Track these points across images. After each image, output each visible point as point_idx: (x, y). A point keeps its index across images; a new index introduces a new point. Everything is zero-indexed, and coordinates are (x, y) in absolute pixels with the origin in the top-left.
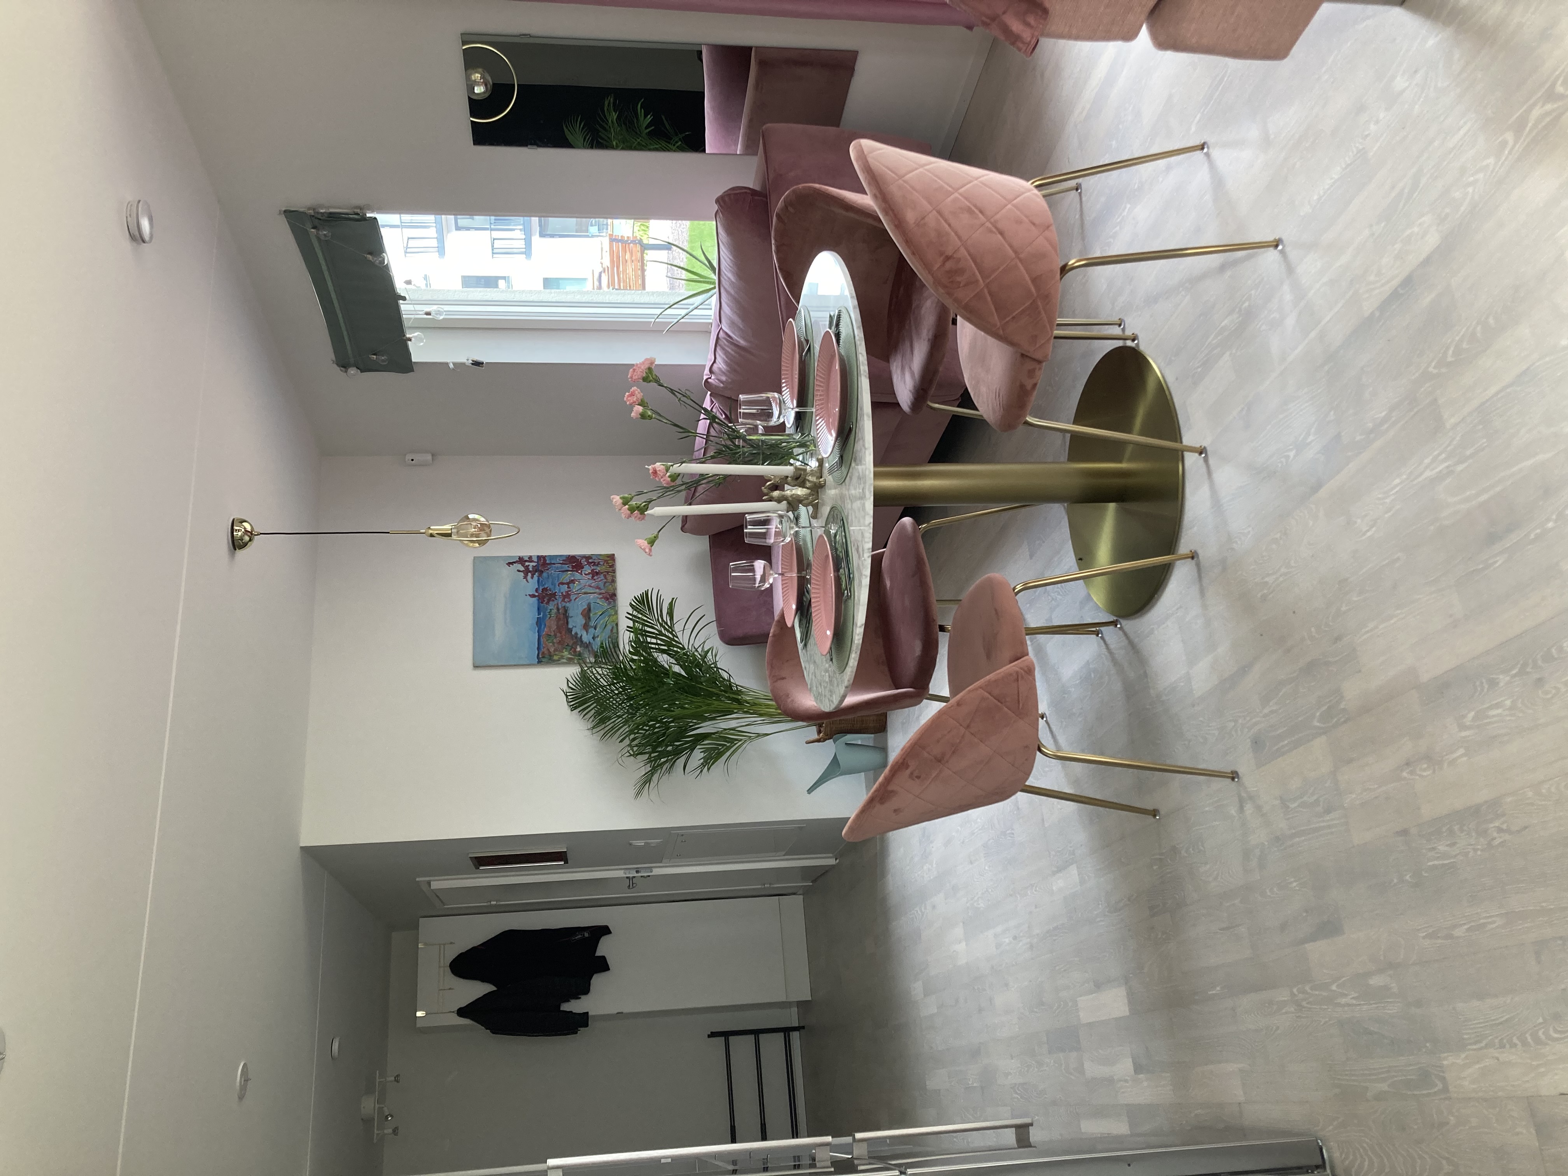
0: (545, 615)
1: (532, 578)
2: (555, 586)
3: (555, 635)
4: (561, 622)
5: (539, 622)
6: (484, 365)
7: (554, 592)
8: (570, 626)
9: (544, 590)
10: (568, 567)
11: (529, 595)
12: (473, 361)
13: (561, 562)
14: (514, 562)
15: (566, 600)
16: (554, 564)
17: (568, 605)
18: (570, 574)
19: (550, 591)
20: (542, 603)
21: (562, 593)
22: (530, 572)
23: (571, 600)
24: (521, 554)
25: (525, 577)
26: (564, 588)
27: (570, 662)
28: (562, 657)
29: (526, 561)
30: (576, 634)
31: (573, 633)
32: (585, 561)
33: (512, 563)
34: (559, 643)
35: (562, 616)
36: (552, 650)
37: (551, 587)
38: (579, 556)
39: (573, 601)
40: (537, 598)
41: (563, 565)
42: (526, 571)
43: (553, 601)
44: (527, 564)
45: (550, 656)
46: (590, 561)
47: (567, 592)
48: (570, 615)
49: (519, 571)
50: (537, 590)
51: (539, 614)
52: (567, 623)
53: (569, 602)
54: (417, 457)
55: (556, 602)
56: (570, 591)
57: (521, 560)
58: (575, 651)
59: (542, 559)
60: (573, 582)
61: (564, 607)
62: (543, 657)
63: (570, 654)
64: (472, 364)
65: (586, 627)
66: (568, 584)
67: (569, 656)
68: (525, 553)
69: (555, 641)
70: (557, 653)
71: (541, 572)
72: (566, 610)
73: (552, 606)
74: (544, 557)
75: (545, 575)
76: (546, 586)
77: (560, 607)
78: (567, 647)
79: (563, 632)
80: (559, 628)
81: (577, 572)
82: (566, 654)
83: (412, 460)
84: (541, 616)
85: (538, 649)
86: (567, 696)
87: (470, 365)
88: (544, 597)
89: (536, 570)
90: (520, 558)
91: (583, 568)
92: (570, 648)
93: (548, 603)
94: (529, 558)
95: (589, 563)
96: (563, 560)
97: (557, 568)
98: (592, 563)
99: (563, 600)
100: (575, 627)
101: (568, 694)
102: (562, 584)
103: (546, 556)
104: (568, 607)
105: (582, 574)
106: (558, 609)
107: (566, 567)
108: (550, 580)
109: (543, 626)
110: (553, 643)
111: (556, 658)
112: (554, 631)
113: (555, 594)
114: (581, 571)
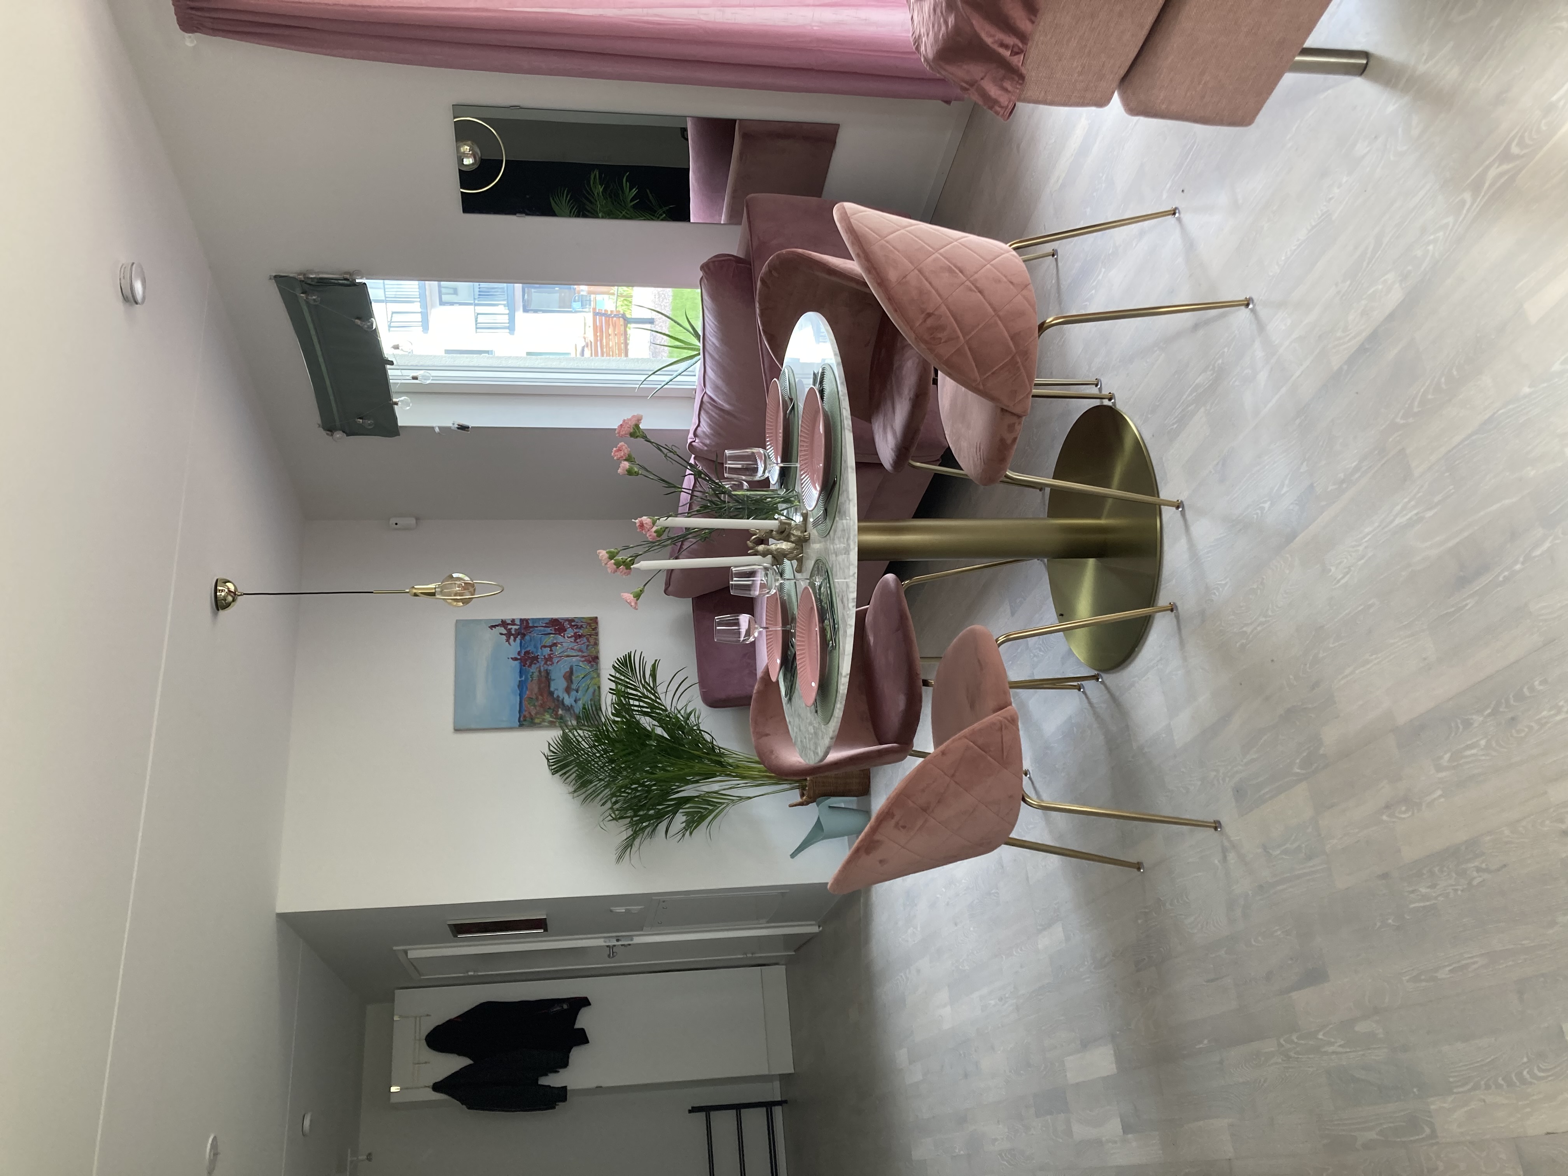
0: (526, 679)
1: (515, 640)
2: (537, 649)
3: (537, 699)
4: (542, 685)
5: (521, 685)
6: (470, 429)
7: (536, 655)
8: (552, 689)
9: (527, 653)
10: (551, 630)
11: (512, 658)
12: (459, 425)
13: (544, 625)
14: (497, 626)
15: (548, 663)
16: (537, 627)
17: (550, 668)
18: (553, 637)
19: (533, 654)
20: (524, 666)
21: (544, 656)
22: (513, 635)
23: (553, 663)
24: (504, 618)
25: (508, 641)
26: (547, 651)
27: (552, 725)
28: (544, 720)
29: (508, 624)
30: (558, 697)
31: (555, 696)
32: (568, 624)
33: (495, 626)
34: (541, 706)
35: (544, 679)
36: (533, 713)
37: (534, 650)
38: (562, 619)
39: (555, 664)
40: (519, 661)
41: (546, 629)
42: (509, 635)
43: (535, 664)
44: (509, 627)
45: (532, 719)
46: (573, 624)
47: (549, 655)
48: (552, 678)
49: (501, 634)
50: (519, 653)
51: (521, 677)
52: (549, 686)
53: (551, 665)
54: (400, 521)
55: (538, 665)
56: (552, 654)
57: (504, 624)
58: (556, 714)
59: (525, 622)
60: (555, 644)
61: (547, 670)
62: (525, 720)
63: (551, 717)
64: (458, 428)
65: (568, 690)
66: (550, 647)
67: (551, 719)
68: (508, 616)
69: (536, 704)
70: (538, 716)
71: (524, 635)
72: (548, 673)
73: (534, 669)
74: (527, 620)
75: (527, 638)
76: (528, 649)
77: (542, 669)
78: (549, 710)
79: (545, 695)
80: (540, 689)
81: (560, 634)
82: (547, 717)
83: (396, 524)
84: (523, 679)
85: (520, 712)
86: (548, 760)
87: (456, 429)
88: (526, 660)
89: (518, 633)
90: (502, 621)
91: (566, 631)
92: (551, 711)
93: (530, 666)
94: (511, 621)
95: (572, 626)
96: (546, 623)
97: (540, 631)
98: (574, 626)
99: (546, 663)
100: (557, 690)
101: (549, 758)
102: (545, 647)
103: (529, 619)
104: (550, 670)
105: (564, 637)
106: (540, 671)
107: (548, 630)
108: (533, 643)
109: (525, 689)
110: (535, 706)
111: (537, 721)
112: (535, 694)
113: (536, 658)
114: (564, 634)
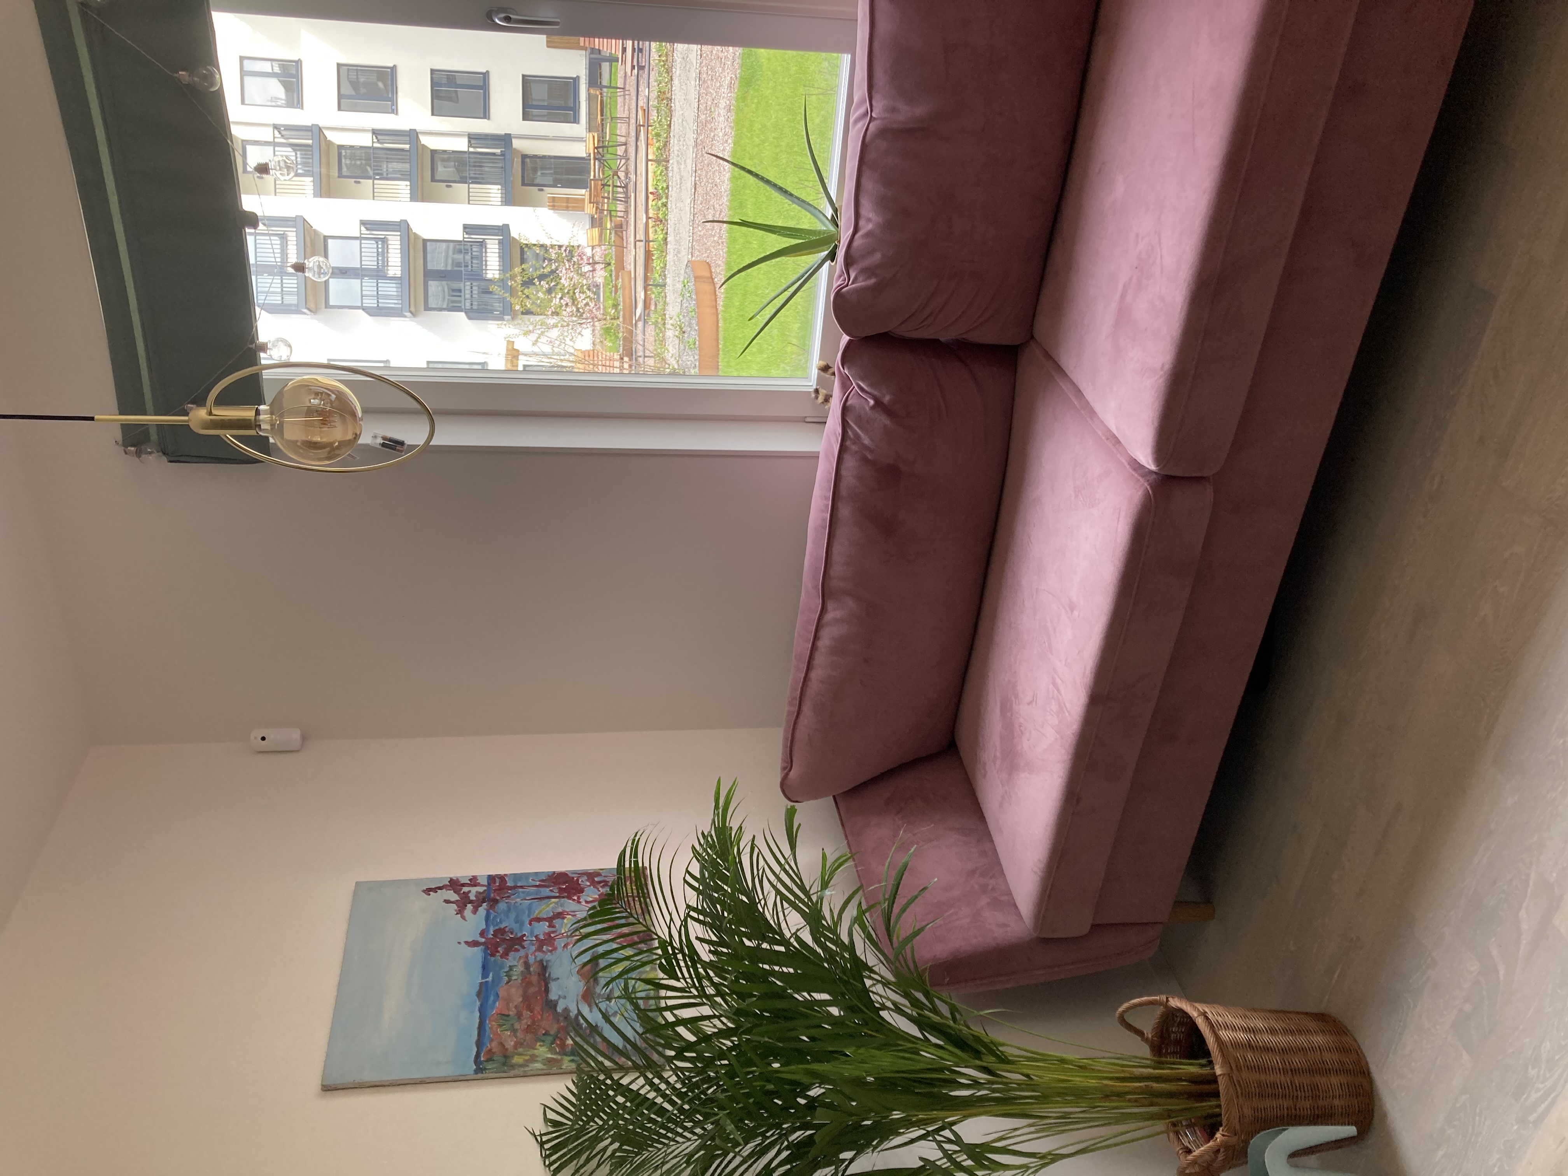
0: (497, 979)
1: (475, 911)
2: (522, 924)
3: (519, 1016)
4: (532, 990)
5: (484, 992)
7: (519, 935)
8: (553, 996)
9: (499, 932)
10: (551, 891)
11: (466, 943)
12: (384, 438)
13: (538, 883)
14: (440, 888)
15: (545, 948)
16: (522, 887)
17: (548, 957)
18: (556, 903)
19: (512, 933)
20: (493, 955)
21: (536, 936)
22: (471, 902)
23: (555, 949)
24: (454, 875)
25: (460, 912)
26: (544, 927)
27: (551, 1070)
28: (533, 1059)
29: (464, 885)
30: (566, 1010)
31: (559, 1009)
32: (588, 880)
33: (434, 890)
34: (528, 1029)
35: (534, 979)
36: (510, 1044)
37: (515, 927)
38: (575, 872)
39: (560, 950)
40: (482, 947)
41: (542, 889)
42: (463, 902)
43: (517, 950)
44: (465, 889)
45: (506, 1057)
46: (596, 879)
47: (549, 934)
48: (553, 976)
49: (447, 902)
50: (482, 934)
51: (485, 975)
52: (547, 990)
53: (551, 951)
54: (274, 735)
55: (522, 952)
56: (553, 932)
57: (454, 884)
58: (563, 1046)
59: (497, 880)
60: (560, 915)
61: (541, 961)
62: (489, 1060)
63: (552, 1050)
64: (383, 445)
65: (588, 996)
66: (550, 920)
67: (550, 1056)
68: (463, 873)
69: (517, 1026)
70: (520, 1050)
71: (496, 902)
72: (544, 967)
73: (514, 960)
74: (502, 878)
75: (502, 906)
76: (502, 926)
77: (531, 960)
78: (543, 1038)
79: (537, 1008)
80: (528, 1001)
81: (569, 898)
82: (542, 1051)
83: (263, 739)
84: (490, 979)
85: (479, 1044)
86: (542, 1144)
87: (380, 447)
88: (497, 946)
89: (482, 899)
90: (451, 880)
91: (582, 891)
92: (550, 1039)
93: (505, 955)
94: (470, 880)
95: (594, 884)
96: (542, 881)
97: (529, 894)
98: (600, 882)
99: (540, 949)
100: (565, 997)
101: (545, 1138)
102: (538, 920)
103: (506, 875)
104: (547, 961)
105: (579, 902)
106: (527, 965)
107: (546, 892)
108: (513, 915)
109: (492, 998)
110: (514, 1031)
111: (517, 1060)
112: (516, 1007)
113: (520, 940)
114: (579, 898)
